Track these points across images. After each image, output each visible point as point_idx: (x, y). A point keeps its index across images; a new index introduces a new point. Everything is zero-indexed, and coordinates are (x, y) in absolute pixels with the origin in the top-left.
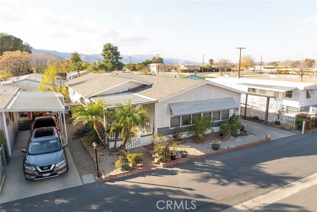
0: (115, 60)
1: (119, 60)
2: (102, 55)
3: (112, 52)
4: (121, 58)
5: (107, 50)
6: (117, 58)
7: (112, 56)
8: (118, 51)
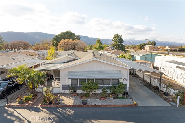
0: (119, 43)
1: (122, 44)
2: (113, 40)
3: (118, 39)
4: (123, 42)
5: (115, 37)
6: (121, 42)
7: (118, 41)
8: (122, 38)
